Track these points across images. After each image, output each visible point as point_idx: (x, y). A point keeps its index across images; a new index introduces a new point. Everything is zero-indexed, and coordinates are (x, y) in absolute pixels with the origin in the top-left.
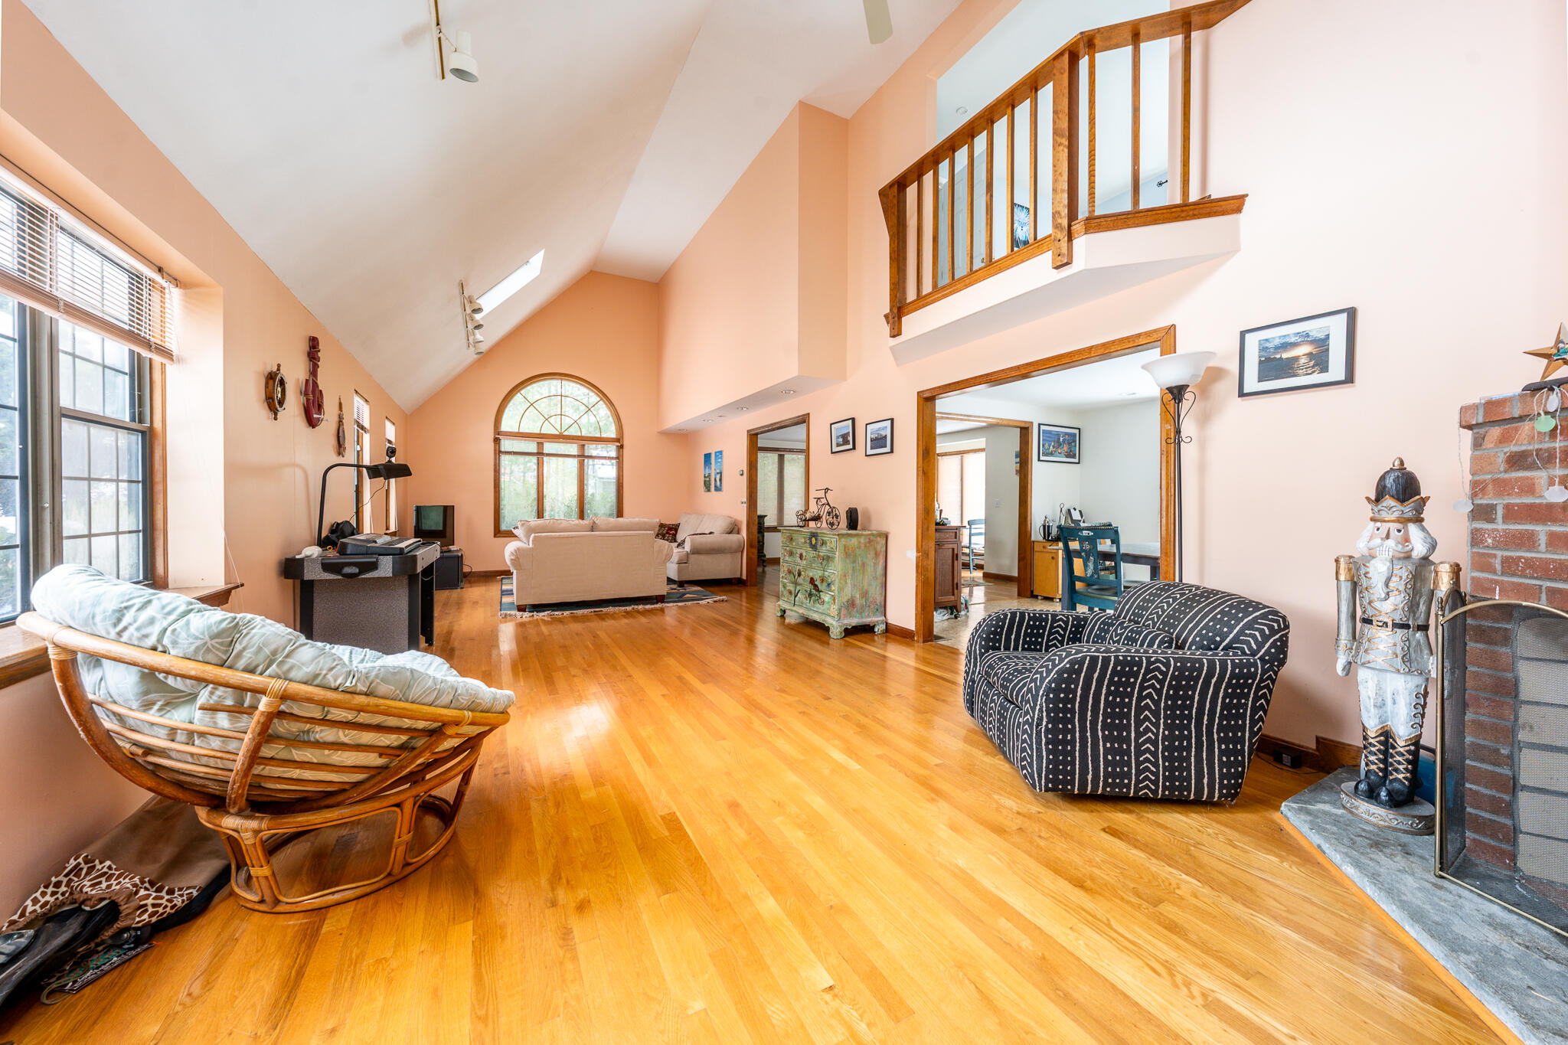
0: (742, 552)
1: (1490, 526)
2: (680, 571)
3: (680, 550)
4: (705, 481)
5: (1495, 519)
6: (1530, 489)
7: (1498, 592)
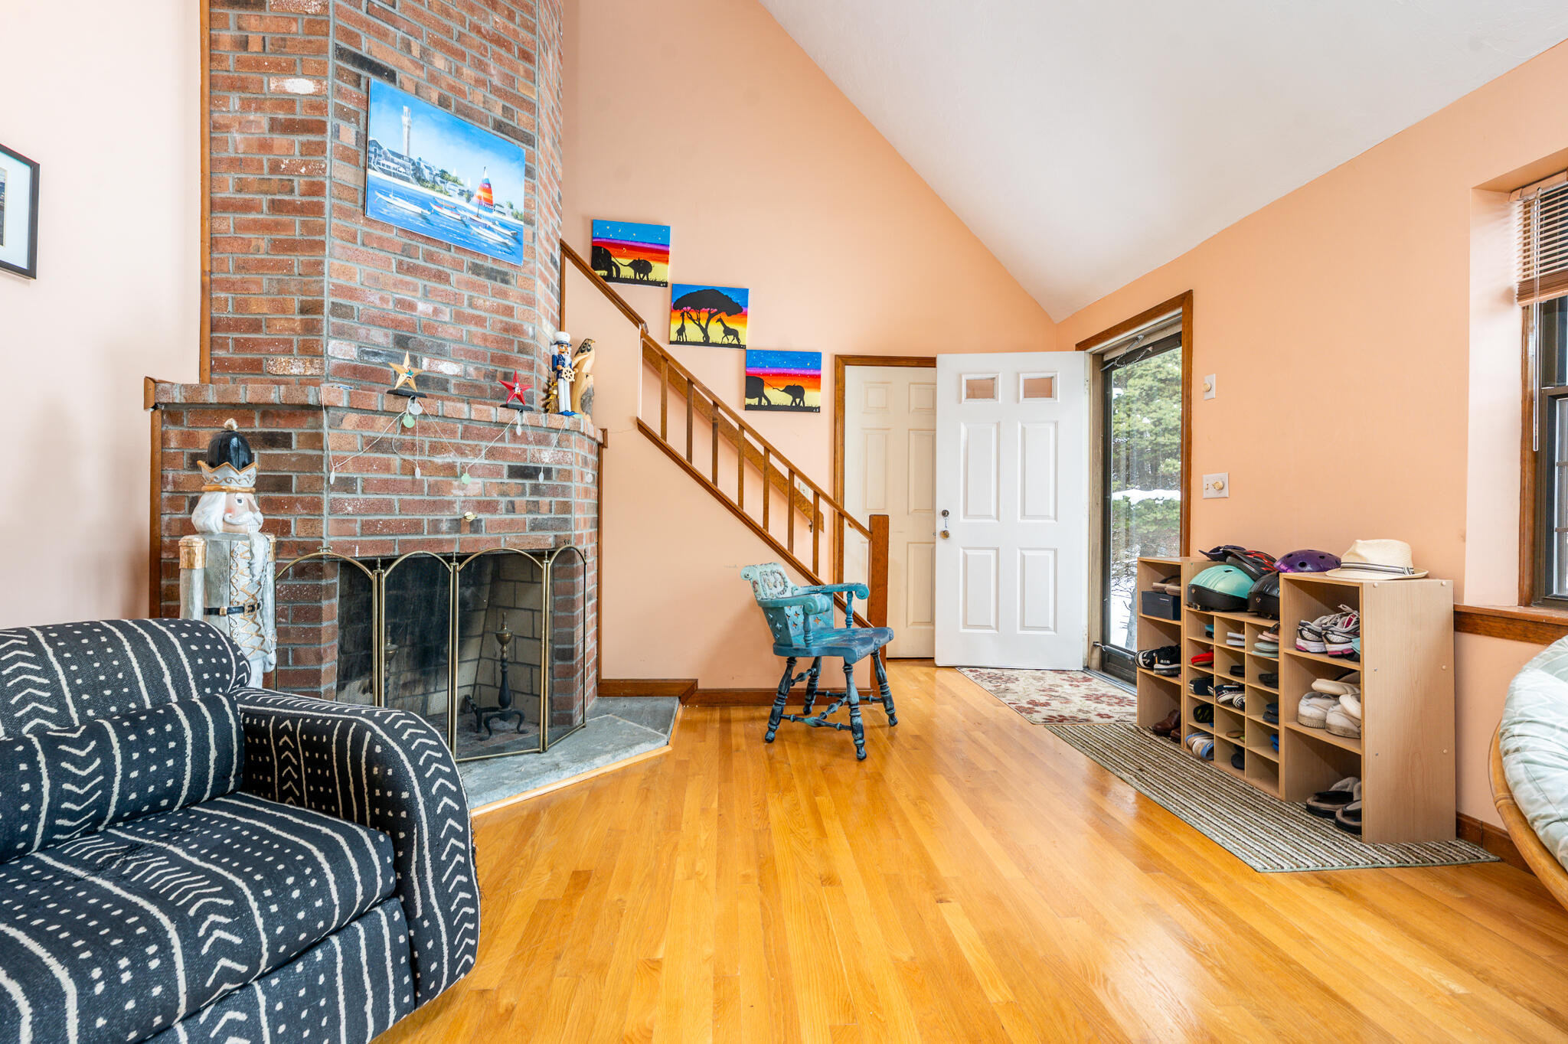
1: (350, 497)
5: (356, 490)
6: (387, 468)
7: (357, 551)
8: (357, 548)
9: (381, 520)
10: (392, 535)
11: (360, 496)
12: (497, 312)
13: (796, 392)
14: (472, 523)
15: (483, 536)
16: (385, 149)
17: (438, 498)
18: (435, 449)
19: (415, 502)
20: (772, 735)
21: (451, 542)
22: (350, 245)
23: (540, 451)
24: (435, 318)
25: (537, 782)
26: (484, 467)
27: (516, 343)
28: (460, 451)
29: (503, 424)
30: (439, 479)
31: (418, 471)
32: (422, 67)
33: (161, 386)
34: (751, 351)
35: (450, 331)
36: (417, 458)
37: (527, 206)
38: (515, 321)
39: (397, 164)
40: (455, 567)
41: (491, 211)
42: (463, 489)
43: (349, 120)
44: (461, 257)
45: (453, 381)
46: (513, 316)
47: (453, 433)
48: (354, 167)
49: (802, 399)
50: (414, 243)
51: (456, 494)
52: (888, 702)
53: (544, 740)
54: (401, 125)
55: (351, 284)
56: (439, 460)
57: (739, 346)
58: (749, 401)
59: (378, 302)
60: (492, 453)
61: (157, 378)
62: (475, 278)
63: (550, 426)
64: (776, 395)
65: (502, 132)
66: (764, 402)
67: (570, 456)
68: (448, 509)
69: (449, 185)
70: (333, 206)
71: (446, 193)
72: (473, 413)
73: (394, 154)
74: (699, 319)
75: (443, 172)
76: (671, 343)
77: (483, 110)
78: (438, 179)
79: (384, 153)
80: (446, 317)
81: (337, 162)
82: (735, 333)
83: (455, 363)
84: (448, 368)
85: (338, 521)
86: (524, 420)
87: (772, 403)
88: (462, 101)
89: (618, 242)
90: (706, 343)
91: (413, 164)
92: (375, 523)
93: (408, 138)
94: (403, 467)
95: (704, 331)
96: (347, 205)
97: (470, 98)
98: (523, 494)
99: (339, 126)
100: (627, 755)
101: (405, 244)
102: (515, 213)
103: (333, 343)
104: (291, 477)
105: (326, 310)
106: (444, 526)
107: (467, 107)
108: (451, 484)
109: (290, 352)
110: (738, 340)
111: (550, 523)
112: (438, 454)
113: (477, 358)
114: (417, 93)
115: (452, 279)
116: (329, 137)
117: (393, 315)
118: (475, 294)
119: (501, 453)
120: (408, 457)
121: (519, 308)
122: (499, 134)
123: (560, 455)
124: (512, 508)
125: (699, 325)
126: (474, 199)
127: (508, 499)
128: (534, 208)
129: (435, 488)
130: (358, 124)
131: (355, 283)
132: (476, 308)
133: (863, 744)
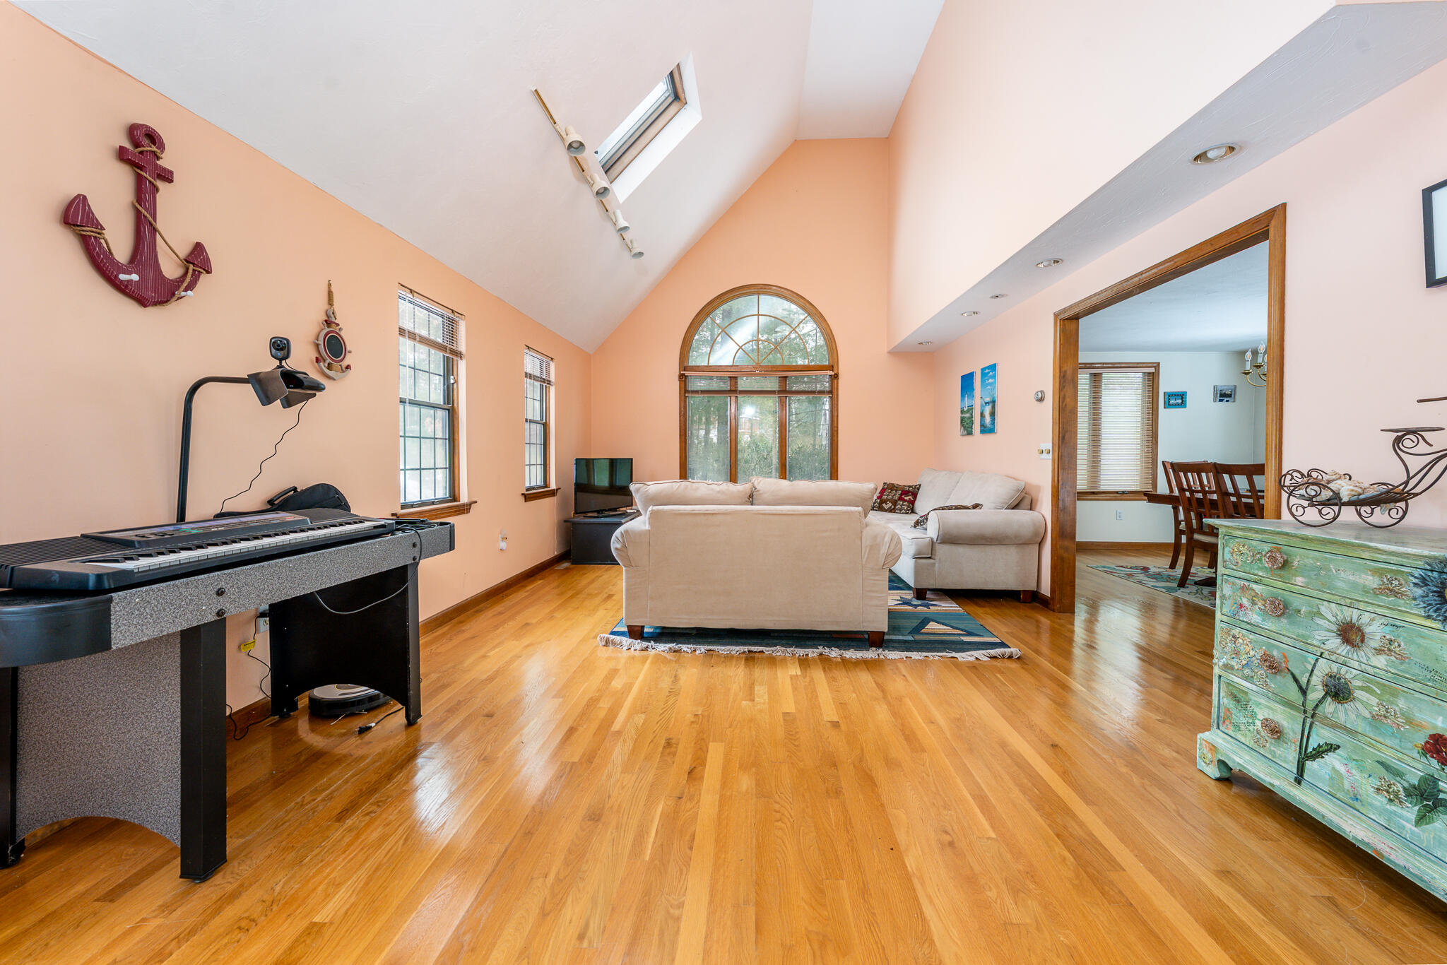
0: (1041, 544)
2: (917, 572)
3: (918, 533)
4: (962, 420)
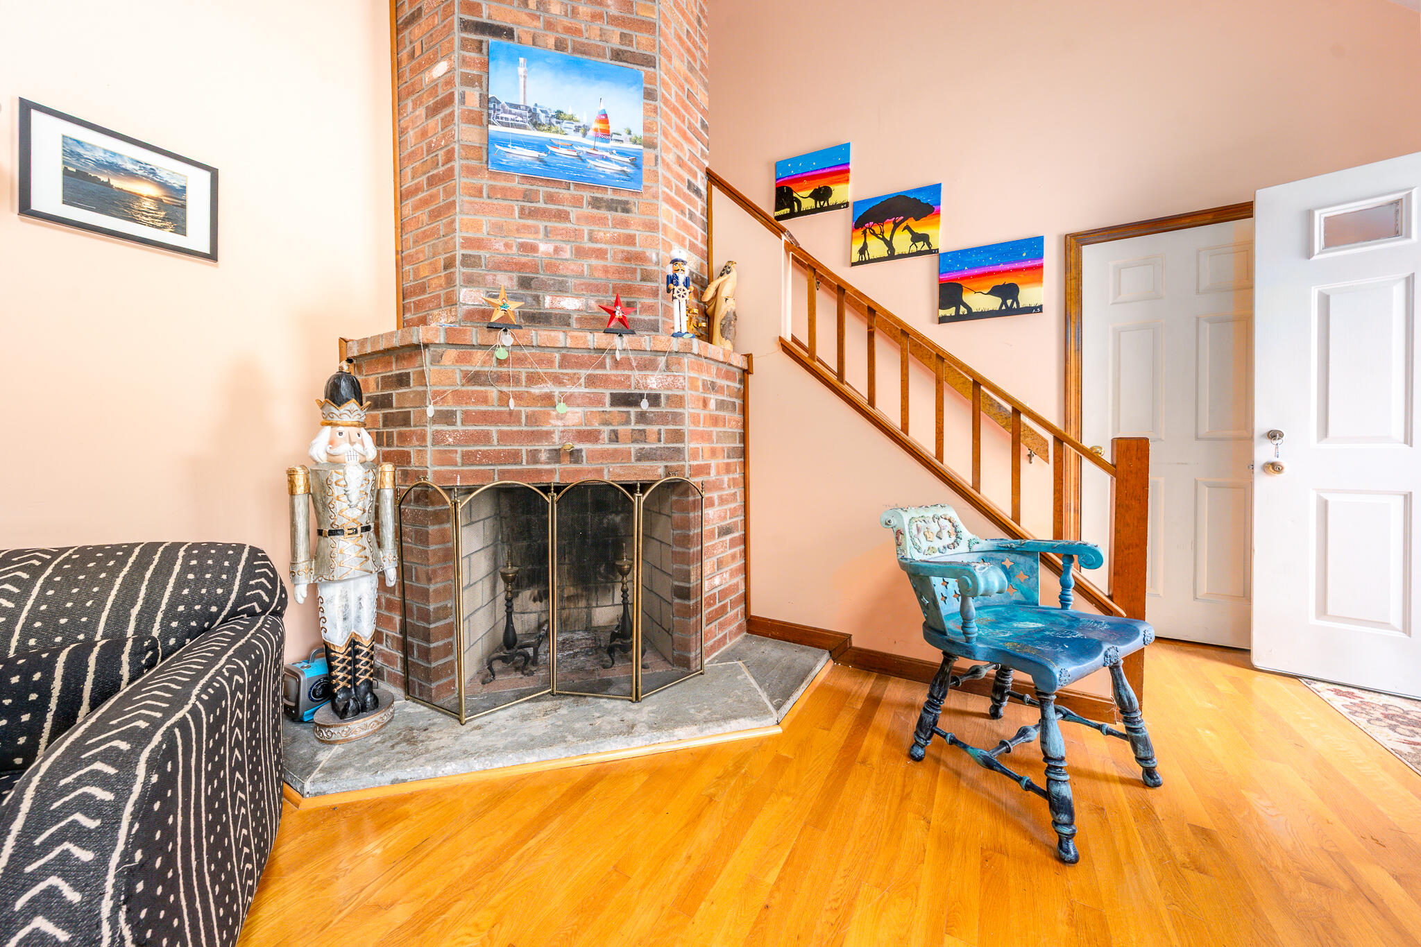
1: (450, 428)
5: (456, 422)
6: (485, 400)
7: (459, 479)
8: (459, 477)
9: (480, 451)
10: (491, 465)
11: (459, 427)
12: (618, 242)
13: (1009, 292)
14: (571, 453)
15: (584, 465)
16: (503, 103)
17: (535, 428)
18: (533, 379)
19: (512, 432)
20: (920, 752)
21: (552, 472)
22: (477, 200)
23: (646, 377)
24: (556, 257)
25: (602, 745)
26: (584, 395)
27: (639, 271)
28: (557, 380)
29: (602, 350)
30: (537, 409)
31: (512, 402)
32: (539, 18)
33: (350, 343)
34: (945, 254)
35: (572, 266)
36: (511, 389)
37: (647, 129)
38: (638, 249)
39: (515, 114)
40: (553, 497)
41: (607, 141)
42: (562, 419)
43: (473, 85)
44: (581, 193)
45: (575, 316)
46: (634, 244)
47: (550, 362)
48: (479, 127)
49: (1015, 299)
50: (535, 187)
51: (555, 425)
52: (1140, 746)
53: (637, 689)
54: (517, 76)
55: (479, 235)
56: (536, 390)
57: (930, 252)
58: (942, 313)
59: (502, 248)
60: (591, 381)
61: (348, 338)
62: (595, 211)
63: (655, 349)
64: (978, 300)
65: (621, 61)
66: (963, 310)
67: (682, 381)
68: (547, 439)
69: (564, 124)
70: (462, 166)
71: (562, 133)
72: (569, 340)
73: (512, 105)
74: (882, 232)
75: (560, 112)
76: (853, 264)
77: (600, 43)
78: (554, 121)
79: (503, 107)
80: (567, 254)
81: (464, 126)
82: (925, 238)
83: (577, 298)
84: (570, 304)
85: (440, 451)
86: (624, 345)
87: (974, 310)
88: (579, 39)
89: (799, 176)
90: (892, 256)
91: (530, 111)
92: (474, 453)
93: (524, 87)
94: (500, 399)
95: (889, 244)
96: (474, 163)
97: (586, 34)
98: (628, 422)
99: (464, 92)
100: (720, 730)
101: (527, 190)
102: (633, 137)
103: (464, 290)
104: (410, 412)
105: (458, 263)
106: (543, 456)
107: (584, 44)
108: (549, 414)
109: (439, 306)
110: (929, 244)
111: (659, 452)
112: (536, 384)
113: (598, 291)
114: (534, 44)
115: (572, 216)
116: (457, 106)
117: (517, 259)
118: (595, 228)
119: (605, 381)
120: (505, 389)
121: (640, 235)
122: (617, 63)
123: (669, 379)
124: (615, 437)
125: (884, 239)
126: (591, 133)
127: (611, 428)
128: (657, 130)
129: (532, 419)
130: (481, 86)
131: (483, 233)
132: (596, 241)
133: (1073, 835)
